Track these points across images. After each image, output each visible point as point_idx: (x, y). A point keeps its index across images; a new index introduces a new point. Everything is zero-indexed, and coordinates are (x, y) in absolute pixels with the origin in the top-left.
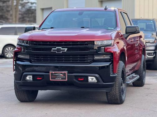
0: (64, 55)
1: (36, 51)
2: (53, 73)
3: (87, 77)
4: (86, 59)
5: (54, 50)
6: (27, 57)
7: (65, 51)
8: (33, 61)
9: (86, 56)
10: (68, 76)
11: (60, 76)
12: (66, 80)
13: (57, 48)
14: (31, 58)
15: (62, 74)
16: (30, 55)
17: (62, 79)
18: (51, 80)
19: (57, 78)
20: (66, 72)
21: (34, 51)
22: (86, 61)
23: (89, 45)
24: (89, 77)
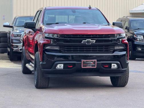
0: (92, 46)
1: (66, 42)
2: (85, 61)
3: (110, 64)
4: (109, 49)
5: (84, 42)
6: (57, 48)
7: (94, 43)
8: (62, 52)
9: (109, 47)
10: (97, 63)
11: (91, 64)
12: (96, 67)
13: (87, 40)
14: (61, 49)
15: (92, 62)
16: (60, 46)
17: (92, 66)
18: (82, 67)
19: (88, 65)
20: (96, 60)
21: (65, 42)
22: (109, 51)
23: (111, 37)
24: (113, 65)
